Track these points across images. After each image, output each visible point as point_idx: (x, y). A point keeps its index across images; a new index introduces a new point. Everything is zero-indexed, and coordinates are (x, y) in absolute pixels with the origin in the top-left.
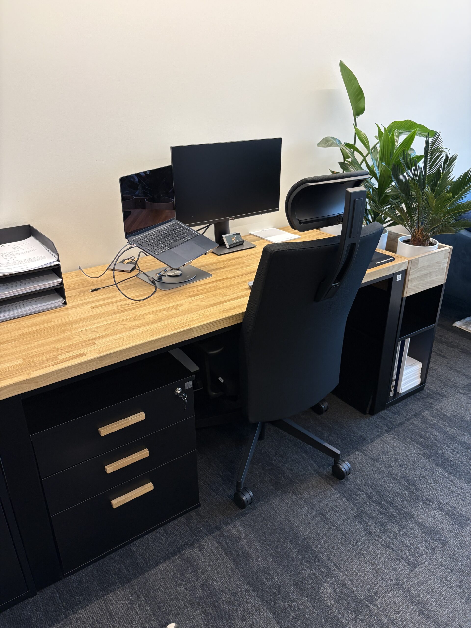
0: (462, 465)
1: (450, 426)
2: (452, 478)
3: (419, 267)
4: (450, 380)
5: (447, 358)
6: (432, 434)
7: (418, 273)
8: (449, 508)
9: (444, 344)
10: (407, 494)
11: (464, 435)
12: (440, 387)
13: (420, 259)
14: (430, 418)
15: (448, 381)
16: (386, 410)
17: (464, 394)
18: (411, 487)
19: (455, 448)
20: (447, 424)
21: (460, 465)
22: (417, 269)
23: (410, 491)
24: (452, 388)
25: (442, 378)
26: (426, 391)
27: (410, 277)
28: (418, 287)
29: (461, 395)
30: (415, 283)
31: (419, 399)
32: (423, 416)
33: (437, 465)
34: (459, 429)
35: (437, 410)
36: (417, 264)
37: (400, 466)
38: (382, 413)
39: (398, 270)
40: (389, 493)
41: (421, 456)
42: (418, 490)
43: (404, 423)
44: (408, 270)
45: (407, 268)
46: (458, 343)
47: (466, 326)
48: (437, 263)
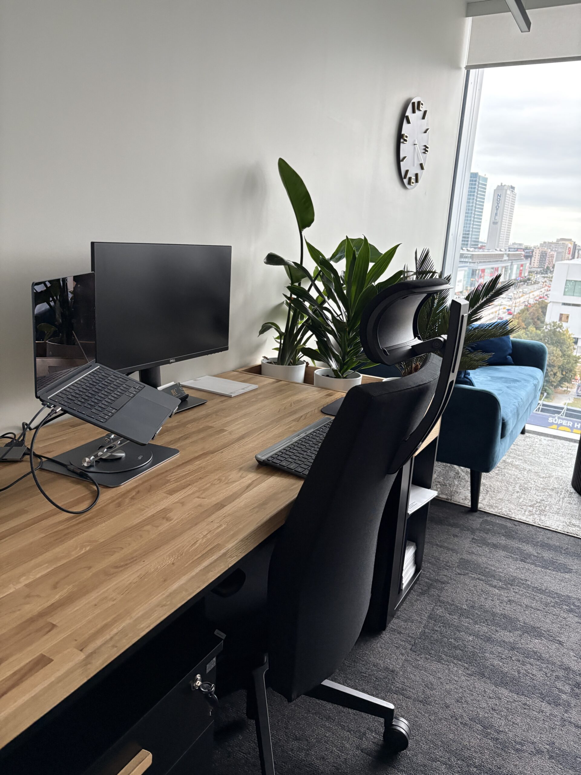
0: (521, 675)
1: (476, 623)
2: (523, 698)
6: (465, 641)
8: (548, 747)
10: (492, 744)
11: (496, 631)
14: (448, 617)
17: (464, 575)
18: (489, 731)
19: (499, 653)
20: (471, 621)
21: (519, 677)
23: (491, 737)
29: (462, 577)
32: (440, 616)
33: (496, 685)
34: (488, 625)
35: (450, 604)
37: (458, 701)
38: (392, 626)
40: (470, 750)
41: (473, 677)
42: (499, 732)
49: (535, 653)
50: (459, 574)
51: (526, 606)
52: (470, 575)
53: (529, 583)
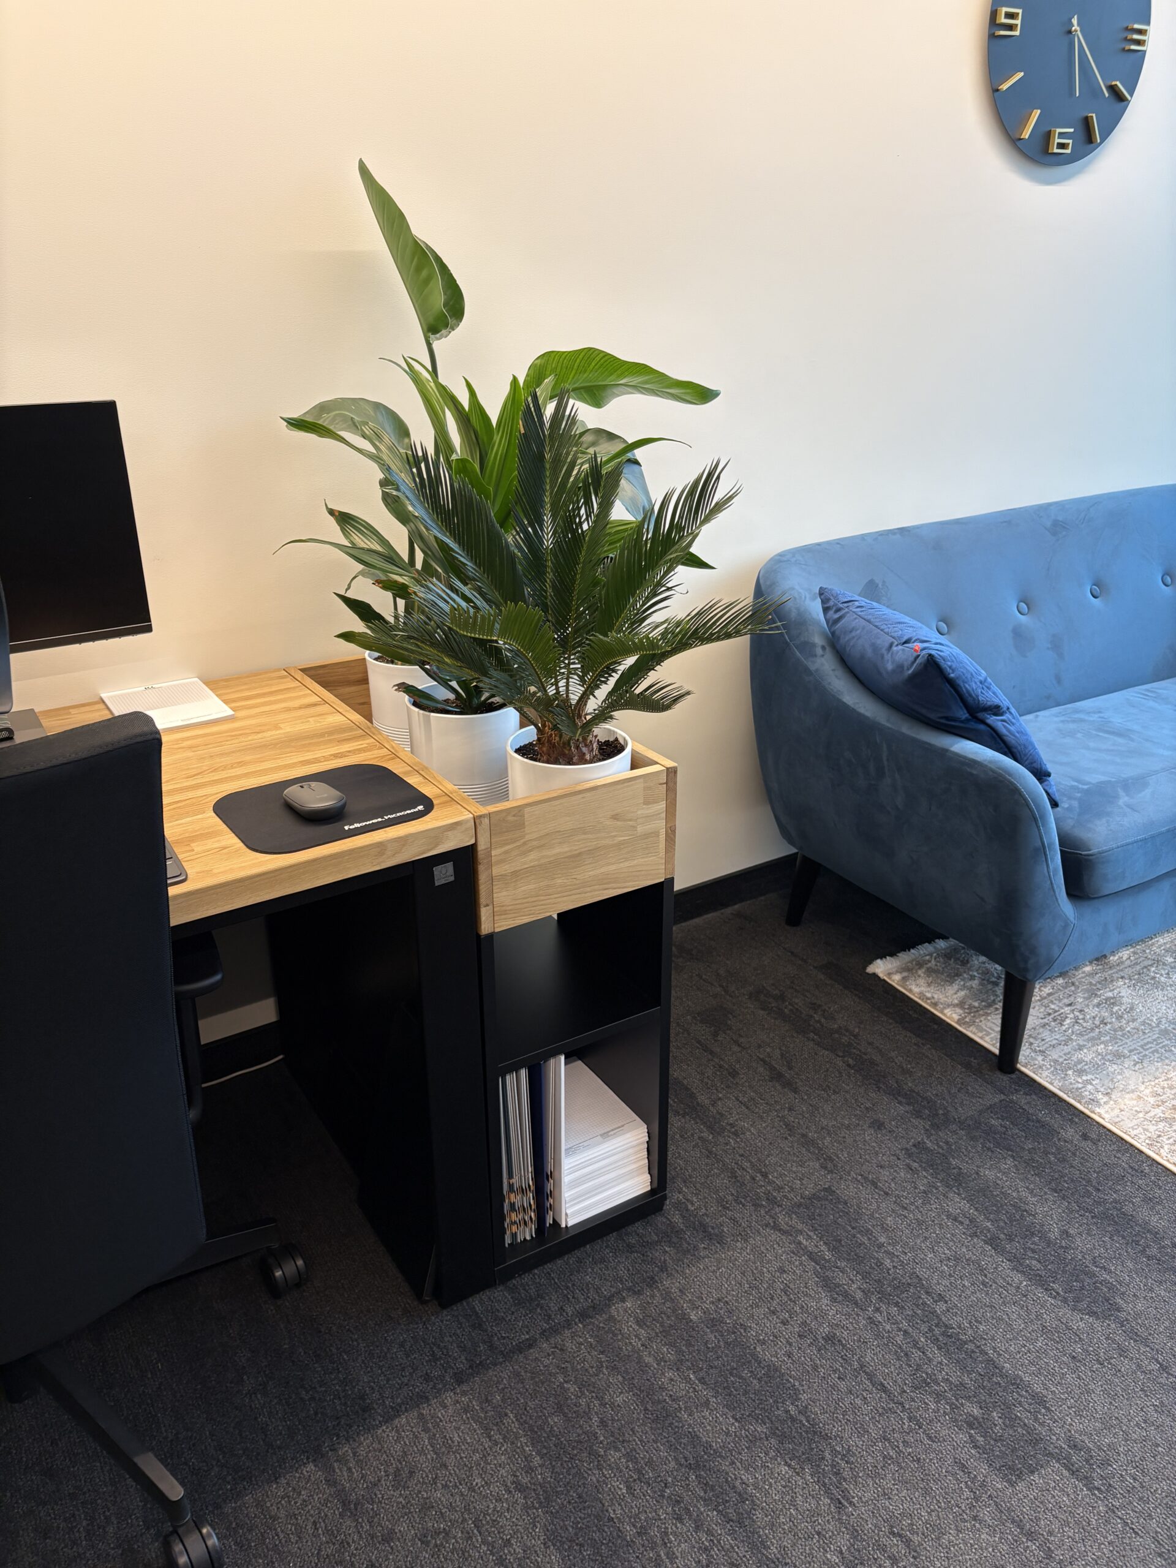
0: (638, 1541)
1: (678, 1366)
3: (527, 837)
4: (765, 1175)
5: (795, 1091)
6: (600, 1399)
7: (533, 856)
9: (812, 1035)
11: (707, 1403)
12: (721, 1201)
13: (527, 810)
14: (629, 1326)
15: (759, 1177)
16: (501, 1288)
17: (784, 1232)
19: (650, 1463)
20: (671, 1356)
21: (630, 1544)
22: (525, 843)
24: (756, 1206)
25: (746, 1164)
26: (672, 1215)
27: (496, 871)
28: (542, 898)
29: (775, 1236)
30: (526, 887)
31: (630, 1248)
32: (611, 1318)
33: (552, 1538)
34: (702, 1380)
35: (667, 1296)
36: (520, 825)
37: (423, 1538)
38: (478, 1302)
39: (431, 850)
41: (518, 1496)
43: (531, 1344)
44: (482, 847)
45: (473, 841)
46: (855, 1036)
47: (905, 974)
48: (615, 817)
49: (742, 1498)
50: (776, 1227)
51: (862, 1366)
52: (801, 1238)
53: (940, 1308)
